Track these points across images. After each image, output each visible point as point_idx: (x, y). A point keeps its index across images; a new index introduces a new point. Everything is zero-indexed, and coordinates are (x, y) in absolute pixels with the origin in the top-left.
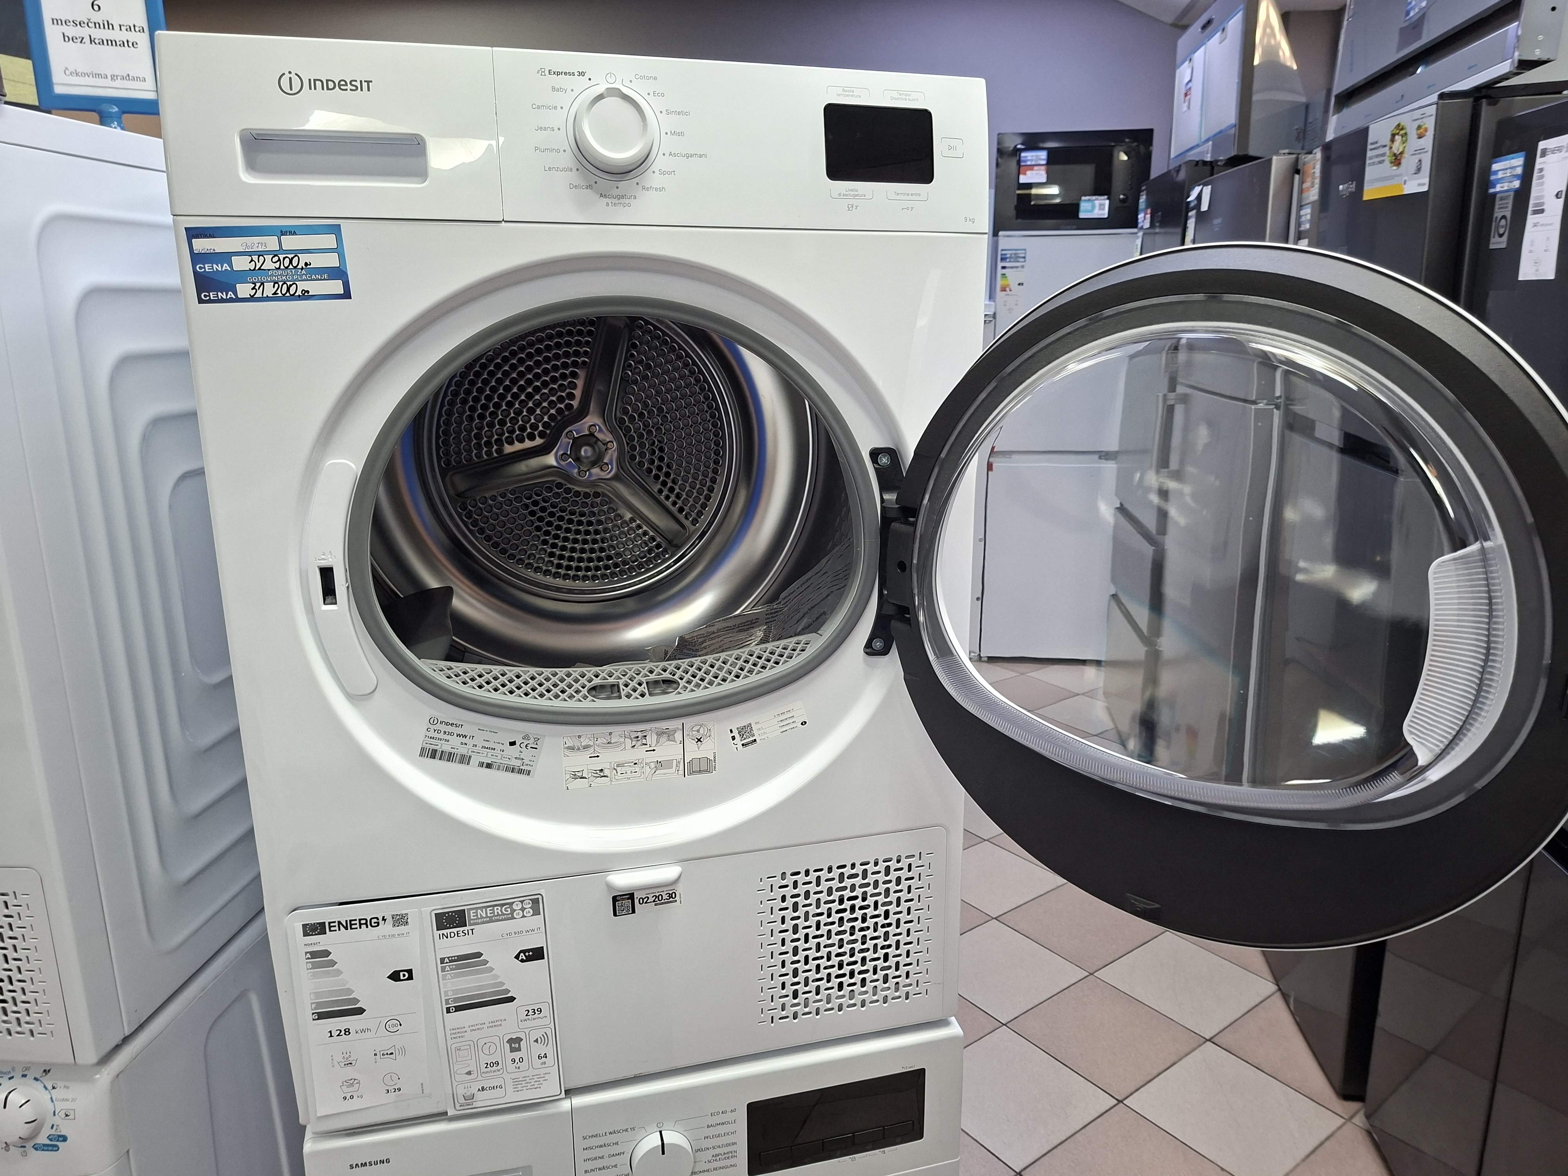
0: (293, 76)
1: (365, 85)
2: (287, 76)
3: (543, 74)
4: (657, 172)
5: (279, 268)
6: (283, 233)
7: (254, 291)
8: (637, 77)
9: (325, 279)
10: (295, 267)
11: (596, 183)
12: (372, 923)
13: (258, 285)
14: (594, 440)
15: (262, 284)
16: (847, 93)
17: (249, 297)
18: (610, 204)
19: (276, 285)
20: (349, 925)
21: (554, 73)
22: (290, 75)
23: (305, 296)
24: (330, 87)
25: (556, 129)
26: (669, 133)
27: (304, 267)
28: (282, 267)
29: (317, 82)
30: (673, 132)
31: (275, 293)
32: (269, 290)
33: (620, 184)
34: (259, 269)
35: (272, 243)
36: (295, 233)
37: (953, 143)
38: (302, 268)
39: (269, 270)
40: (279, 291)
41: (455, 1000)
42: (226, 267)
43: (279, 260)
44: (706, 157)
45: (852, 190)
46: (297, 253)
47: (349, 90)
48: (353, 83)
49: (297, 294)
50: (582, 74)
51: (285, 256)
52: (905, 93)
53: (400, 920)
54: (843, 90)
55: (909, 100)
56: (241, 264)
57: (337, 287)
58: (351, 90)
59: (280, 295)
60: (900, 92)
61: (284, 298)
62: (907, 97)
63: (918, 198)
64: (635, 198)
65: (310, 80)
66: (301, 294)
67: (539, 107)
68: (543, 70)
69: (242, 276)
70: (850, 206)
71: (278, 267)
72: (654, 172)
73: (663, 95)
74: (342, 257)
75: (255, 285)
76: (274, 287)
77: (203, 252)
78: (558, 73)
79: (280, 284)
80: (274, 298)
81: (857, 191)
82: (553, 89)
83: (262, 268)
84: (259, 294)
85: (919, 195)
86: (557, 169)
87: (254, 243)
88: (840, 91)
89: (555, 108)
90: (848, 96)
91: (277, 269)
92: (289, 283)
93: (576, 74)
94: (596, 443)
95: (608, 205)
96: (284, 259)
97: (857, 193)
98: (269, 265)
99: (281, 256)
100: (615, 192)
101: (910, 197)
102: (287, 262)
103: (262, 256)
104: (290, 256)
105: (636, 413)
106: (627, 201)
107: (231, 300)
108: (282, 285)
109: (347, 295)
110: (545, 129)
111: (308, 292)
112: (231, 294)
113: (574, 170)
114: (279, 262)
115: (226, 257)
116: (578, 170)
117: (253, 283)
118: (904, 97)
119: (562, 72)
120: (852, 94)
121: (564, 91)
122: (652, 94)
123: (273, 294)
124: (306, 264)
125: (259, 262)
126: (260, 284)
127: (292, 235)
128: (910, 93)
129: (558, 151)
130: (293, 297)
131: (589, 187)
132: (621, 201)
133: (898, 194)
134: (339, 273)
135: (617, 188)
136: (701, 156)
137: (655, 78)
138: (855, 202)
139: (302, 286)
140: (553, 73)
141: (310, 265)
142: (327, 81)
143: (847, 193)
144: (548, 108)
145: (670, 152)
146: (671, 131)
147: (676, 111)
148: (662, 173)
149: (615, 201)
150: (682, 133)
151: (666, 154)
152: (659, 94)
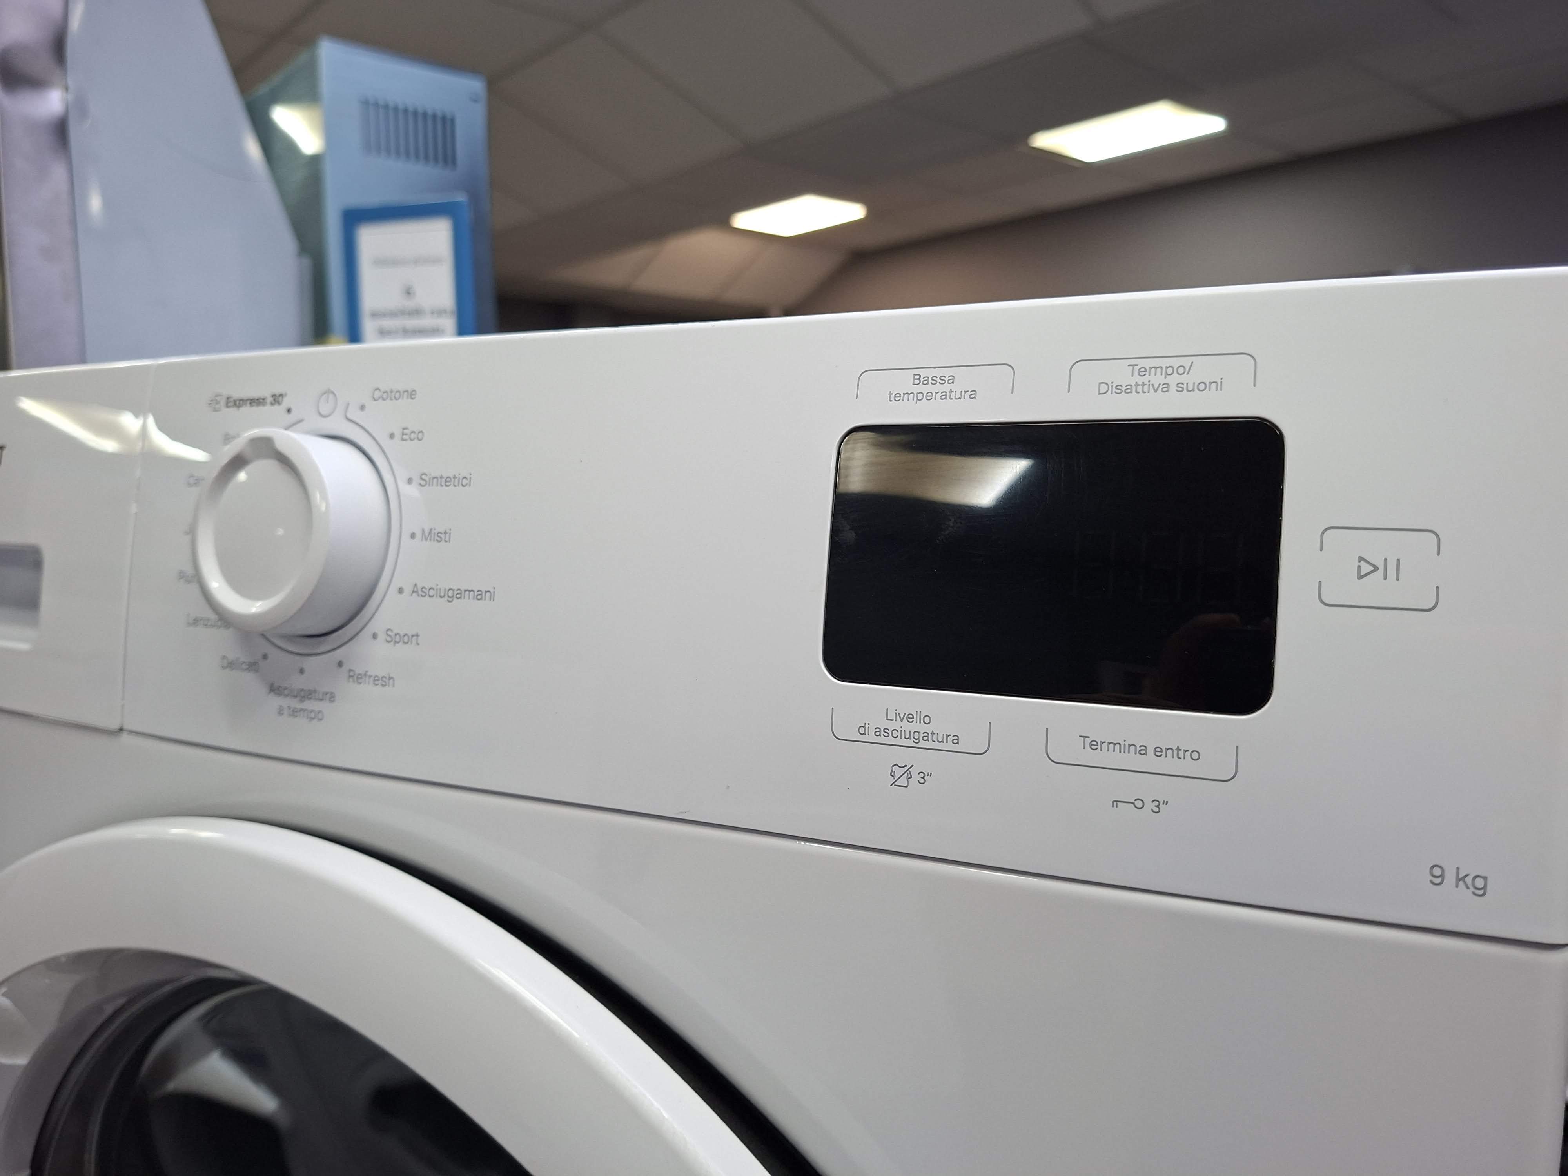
4: (382, 636)
8: (376, 394)
11: (265, 657)
16: (925, 389)
18: (286, 710)
21: (234, 406)
26: (419, 535)
30: (427, 533)
33: (310, 663)
44: (492, 597)
45: (910, 718)
50: (278, 403)
52: (1164, 363)
54: (917, 379)
55: (1180, 388)
60: (1142, 363)
62: (1173, 380)
63: (1186, 766)
64: (332, 698)
67: (196, 483)
68: (218, 402)
70: (899, 772)
72: (375, 636)
73: (420, 438)
78: (241, 403)
81: (927, 720)
82: (226, 441)
85: (1195, 755)
86: (206, 623)
88: (904, 382)
90: (929, 396)
93: (269, 403)
95: (280, 712)
97: (929, 729)
100: (297, 681)
101: (1150, 762)
106: (317, 706)
118: (1157, 379)
119: (246, 403)
120: (947, 387)
122: (400, 436)
128: (1186, 362)
131: (252, 667)
132: (309, 705)
133: (1094, 745)
135: (302, 671)
136: (480, 596)
137: (412, 397)
138: (919, 760)
140: (232, 403)
143: (891, 726)
145: (416, 585)
146: (423, 530)
147: (441, 477)
148: (394, 639)
149: (295, 704)
150: (445, 533)
151: (408, 590)
152: (413, 436)
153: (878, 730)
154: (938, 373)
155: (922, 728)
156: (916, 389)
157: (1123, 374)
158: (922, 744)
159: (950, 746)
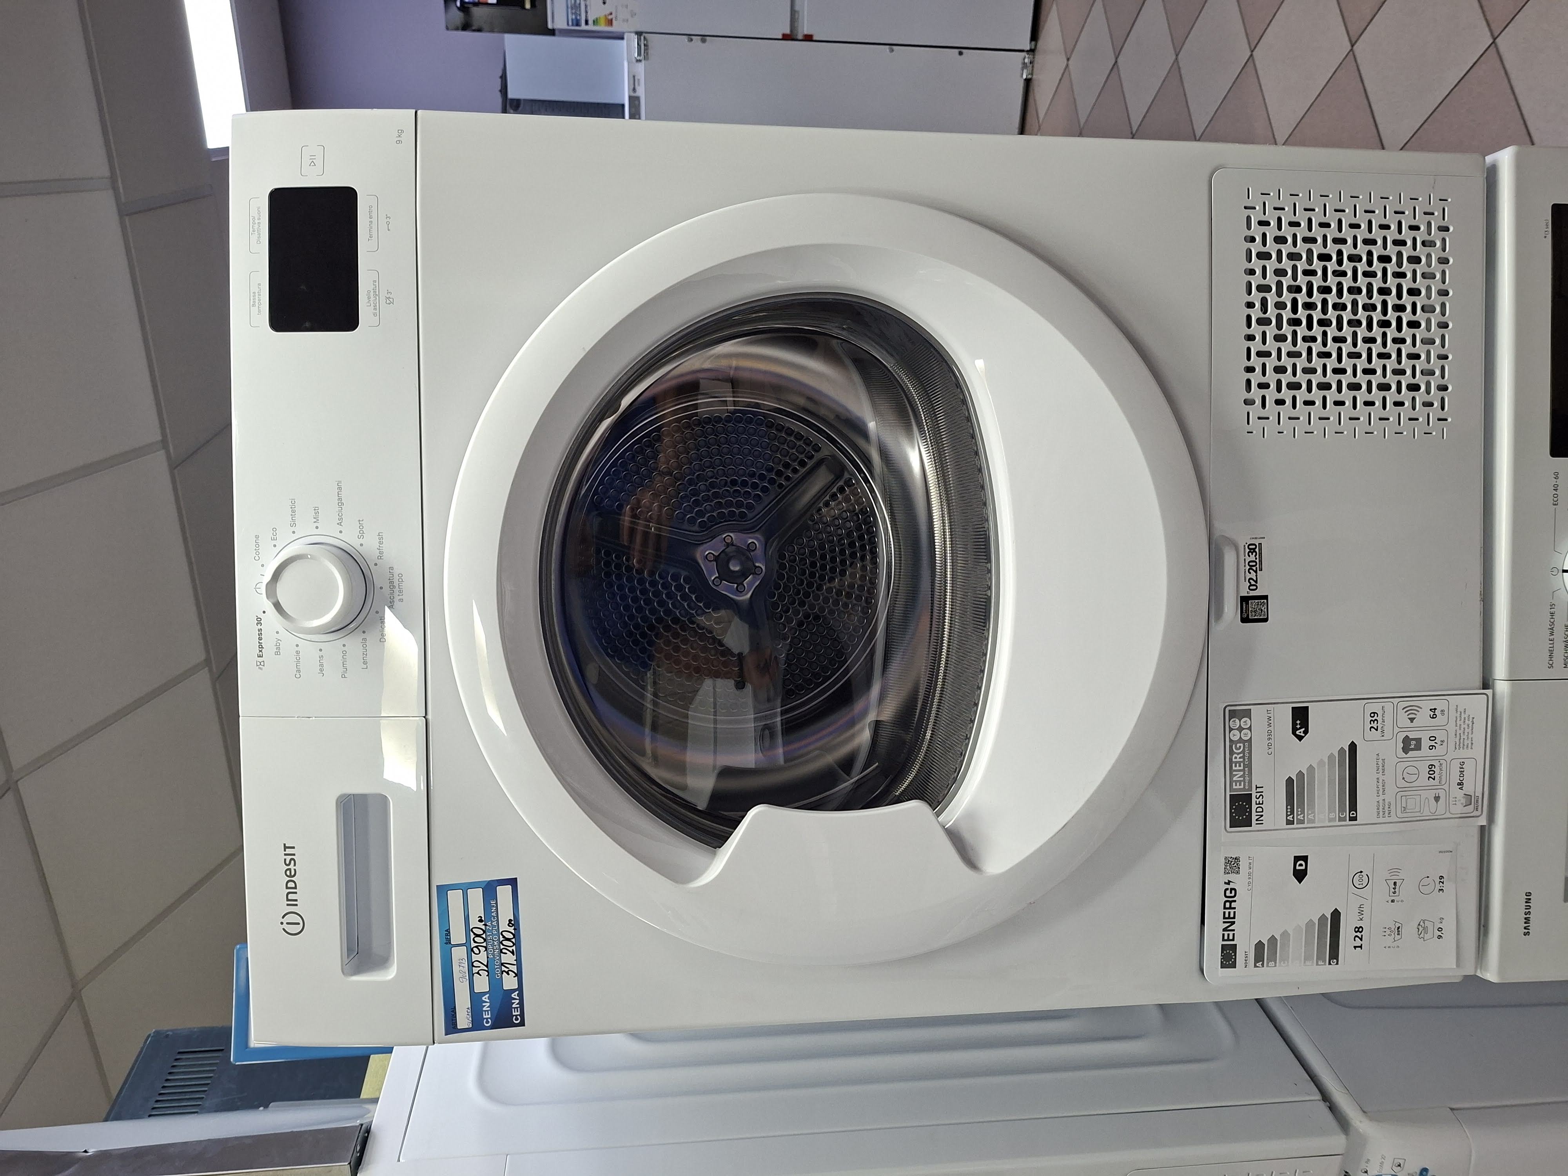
0: (285, 920)
1: (288, 851)
2: (285, 926)
3: (262, 663)
4: (361, 541)
5: (486, 947)
6: (448, 941)
7: (510, 972)
8: (257, 558)
9: (497, 903)
10: (484, 932)
11: (377, 613)
12: (1230, 896)
13: (504, 968)
14: (723, 555)
15: (502, 964)
16: (257, 301)
17: (516, 978)
18: (400, 597)
19: (504, 951)
20: (1230, 920)
21: (261, 651)
22: (285, 923)
23: (514, 923)
24: (294, 886)
25: (321, 653)
26: (316, 524)
27: (483, 923)
28: (484, 944)
29: (289, 898)
30: (315, 520)
31: (512, 952)
32: (508, 958)
33: (378, 584)
34: (487, 966)
35: (459, 954)
36: (448, 931)
37: (306, 160)
38: (485, 925)
39: (488, 957)
40: (510, 949)
41: (1342, 810)
42: (485, 998)
43: (476, 947)
44: (340, 482)
45: (369, 298)
46: (468, 930)
47: (294, 868)
48: (288, 862)
49: (513, 931)
50: (259, 621)
51: (472, 941)
52: (251, 224)
53: (1232, 865)
54: (254, 305)
55: (259, 219)
56: (482, 984)
57: (504, 893)
58: (295, 865)
59: (514, 948)
60: (250, 231)
61: (517, 944)
62: (257, 221)
63: (374, 209)
64: (391, 568)
65: (288, 905)
66: (513, 928)
67: (299, 671)
68: (259, 664)
69: (495, 983)
70: (388, 302)
71: (484, 949)
72: (361, 545)
73: (275, 530)
74: (473, 885)
75: (504, 971)
76: (506, 953)
77: (470, 1019)
78: (261, 647)
79: (502, 947)
80: (518, 953)
81: (369, 292)
82: (277, 653)
83: (486, 964)
84: (514, 969)
85: (370, 207)
86: (365, 654)
87: (459, 970)
88: (255, 310)
89: (298, 652)
90: (259, 300)
91: (486, 950)
92: (502, 939)
93: (259, 627)
94: (727, 555)
95: (401, 600)
96: (475, 942)
97: (372, 291)
98: (483, 957)
99: (473, 945)
100: (386, 590)
101: (374, 220)
102: (478, 939)
103: (473, 963)
104: (472, 936)
105: (694, 509)
106: (396, 578)
107: (521, 995)
108: (503, 945)
109: (513, 882)
110: (321, 665)
111: (510, 921)
112: (515, 995)
113: (364, 636)
114: (479, 947)
115: (476, 998)
116: (364, 632)
117: (502, 974)
118: (256, 226)
119: (259, 643)
120: (257, 294)
121: (279, 641)
122: (274, 542)
123: (514, 955)
124: (481, 921)
125: (479, 967)
126: (503, 967)
127: (449, 932)
128: (251, 218)
129: (344, 653)
130: (516, 935)
131: (382, 619)
132: (396, 584)
133: (371, 237)
134: (490, 889)
135: (381, 588)
136: (340, 488)
137: (257, 537)
138: (383, 295)
139: (504, 926)
140: (261, 653)
141: (481, 917)
142: (287, 888)
143: (373, 305)
144: (298, 661)
145: (338, 524)
146: (314, 522)
147: (292, 515)
148: (362, 535)
149: (396, 590)
150: (315, 510)
151: (340, 528)
152: (275, 534)
153: (375, 309)
154: (252, 298)
155: (372, 294)
156: (257, 305)
157: (255, 237)
158: (377, 293)
159: (377, 283)
